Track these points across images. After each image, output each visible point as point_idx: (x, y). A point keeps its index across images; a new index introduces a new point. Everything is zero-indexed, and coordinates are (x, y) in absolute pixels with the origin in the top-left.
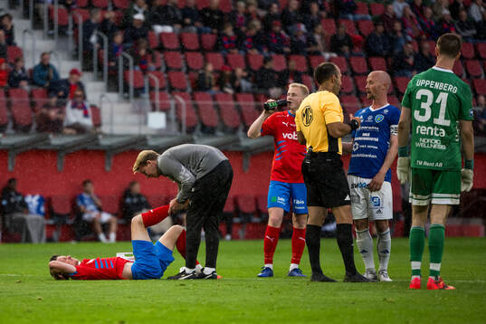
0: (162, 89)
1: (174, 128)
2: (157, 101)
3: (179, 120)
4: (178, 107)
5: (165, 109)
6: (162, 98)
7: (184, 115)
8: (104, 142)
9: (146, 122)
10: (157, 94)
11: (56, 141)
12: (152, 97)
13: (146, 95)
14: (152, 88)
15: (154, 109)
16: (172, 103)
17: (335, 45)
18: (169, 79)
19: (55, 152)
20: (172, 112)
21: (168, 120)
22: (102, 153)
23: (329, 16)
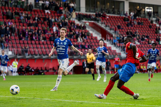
0: (11, 47)
2: (10, 49)
3: (14, 53)
4: (14, 51)
5: (12, 51)
6: (11, 49)
7: (15, 52)
9: (8, 53)
10: (10, 48)
12: (9, 49)
13: (8, 48)
14: (9, 47)
15: (9, 51)
16: (13, 50)
17: (44, 39)
18: (12, 45)
20: (13, 52)
21: (12, 53)
23: (43, 33)
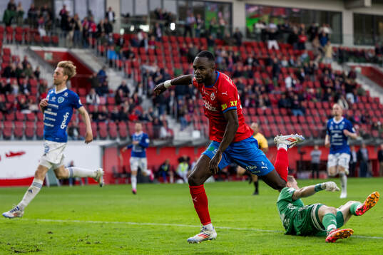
0: (198, 122)
1: (203, 137)
2: (196, 126)
3: (205, 134)
4: (205, 130)
5: (199, 130)
6: (198, 125)
8: (175, 143)
9: (192, 135)
10: (196, 124)
11: (156, 143)
12: (194, 125)
13: (192, 124)
14: (194, 122)
15: (195, 129)
16: (202, 127)
18: (199, 117)
19: (156, 148)
20: (202, 132)
21: (201, 134)
22: (174, 148)
